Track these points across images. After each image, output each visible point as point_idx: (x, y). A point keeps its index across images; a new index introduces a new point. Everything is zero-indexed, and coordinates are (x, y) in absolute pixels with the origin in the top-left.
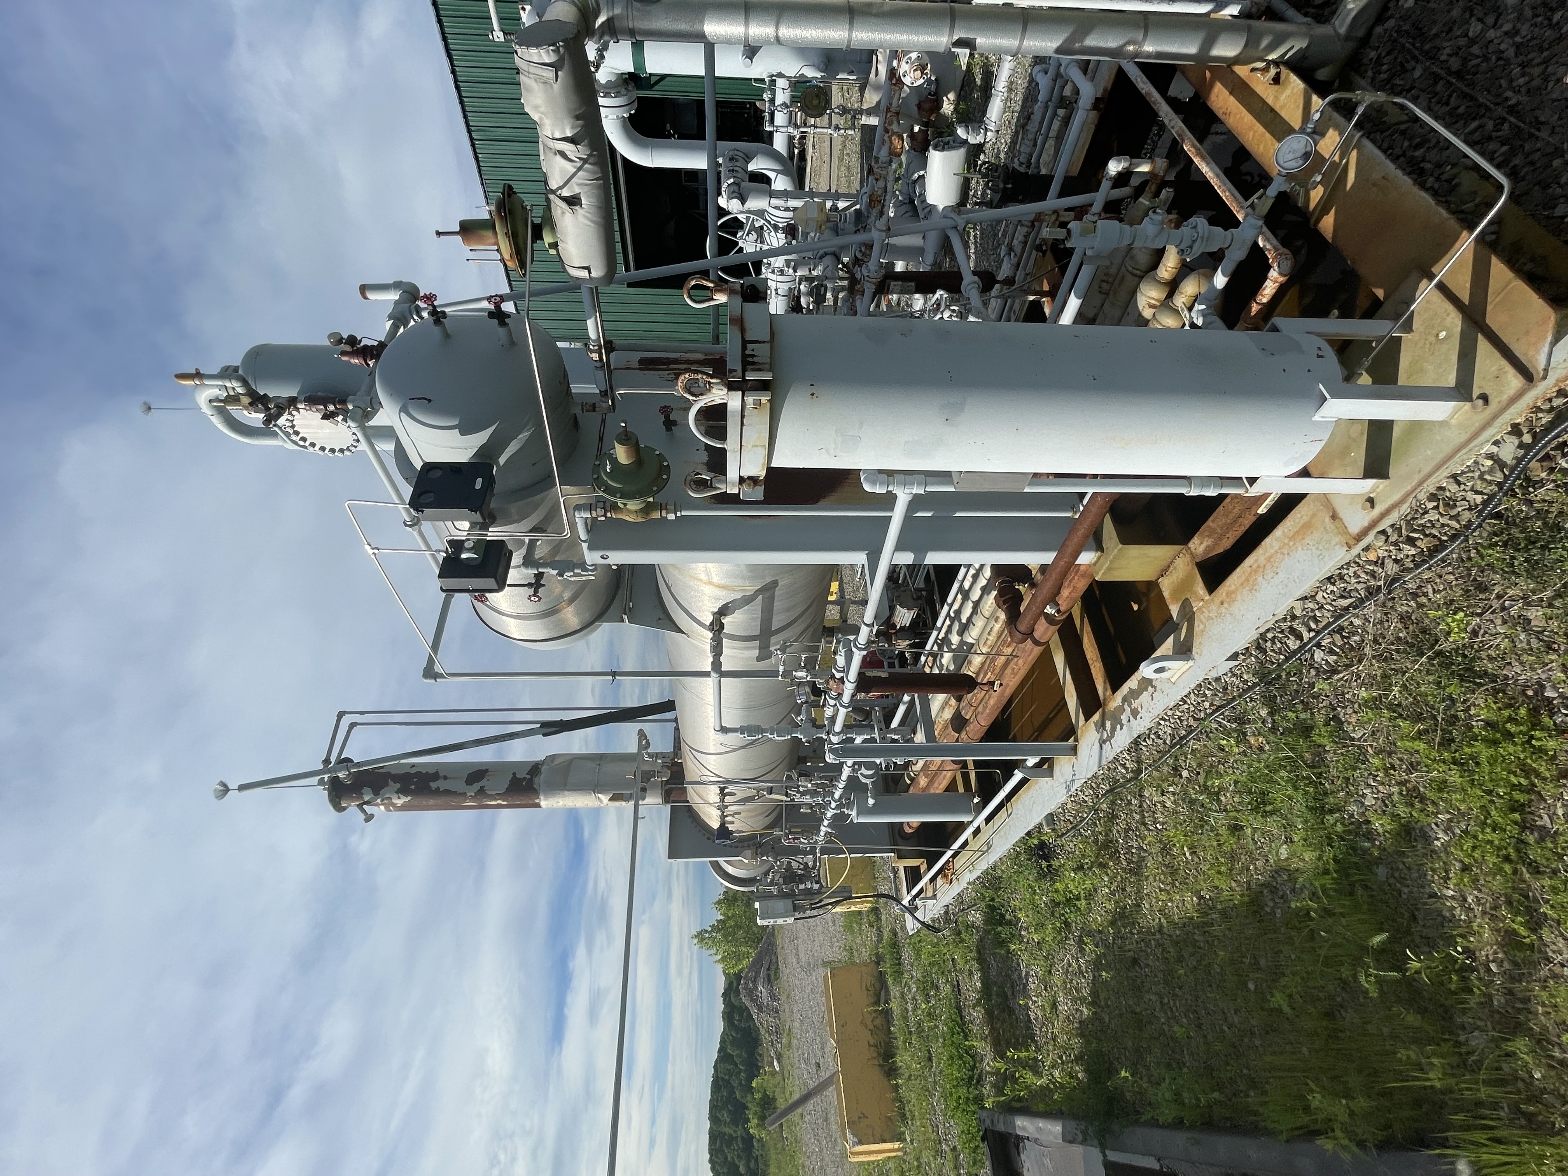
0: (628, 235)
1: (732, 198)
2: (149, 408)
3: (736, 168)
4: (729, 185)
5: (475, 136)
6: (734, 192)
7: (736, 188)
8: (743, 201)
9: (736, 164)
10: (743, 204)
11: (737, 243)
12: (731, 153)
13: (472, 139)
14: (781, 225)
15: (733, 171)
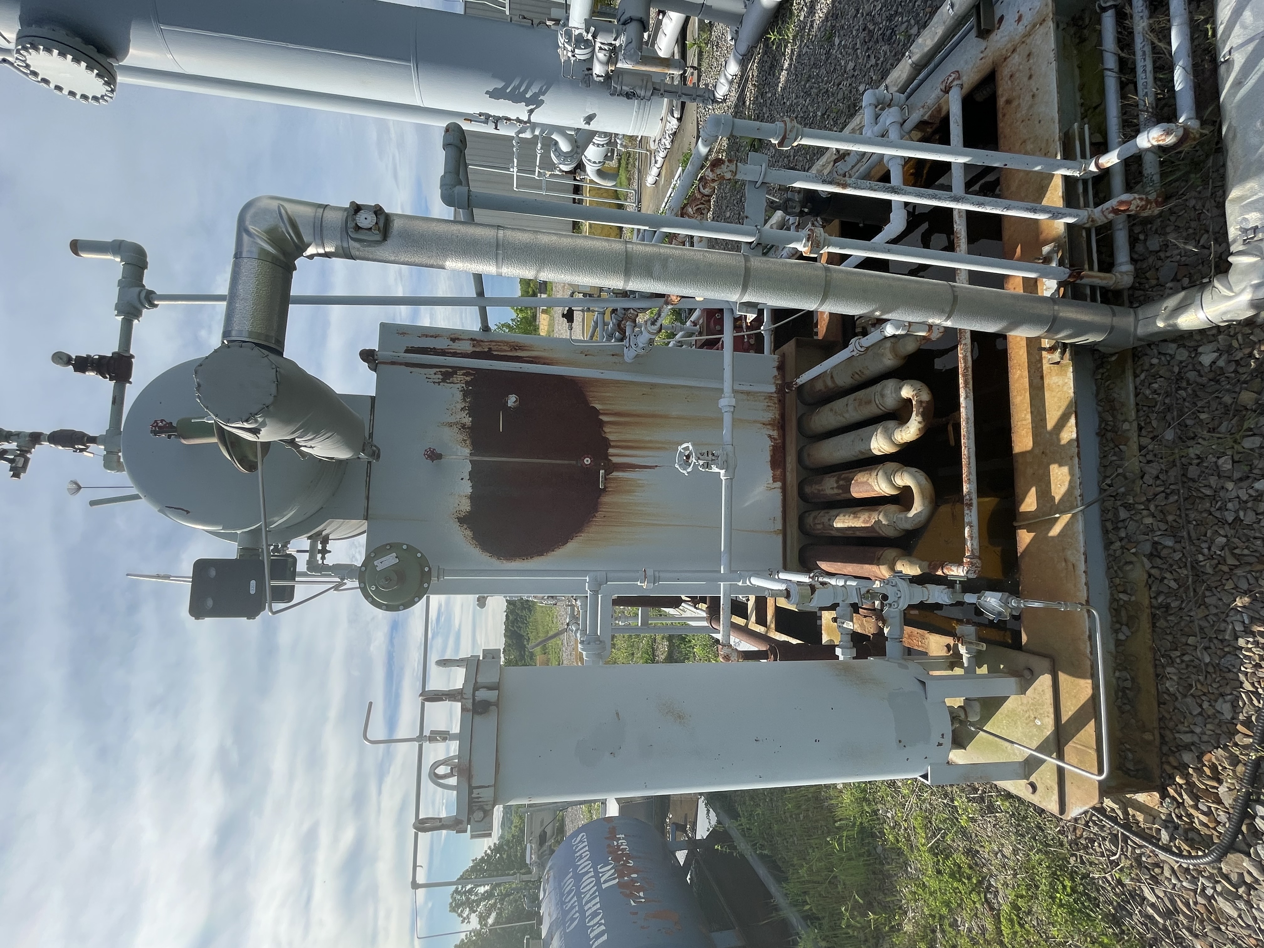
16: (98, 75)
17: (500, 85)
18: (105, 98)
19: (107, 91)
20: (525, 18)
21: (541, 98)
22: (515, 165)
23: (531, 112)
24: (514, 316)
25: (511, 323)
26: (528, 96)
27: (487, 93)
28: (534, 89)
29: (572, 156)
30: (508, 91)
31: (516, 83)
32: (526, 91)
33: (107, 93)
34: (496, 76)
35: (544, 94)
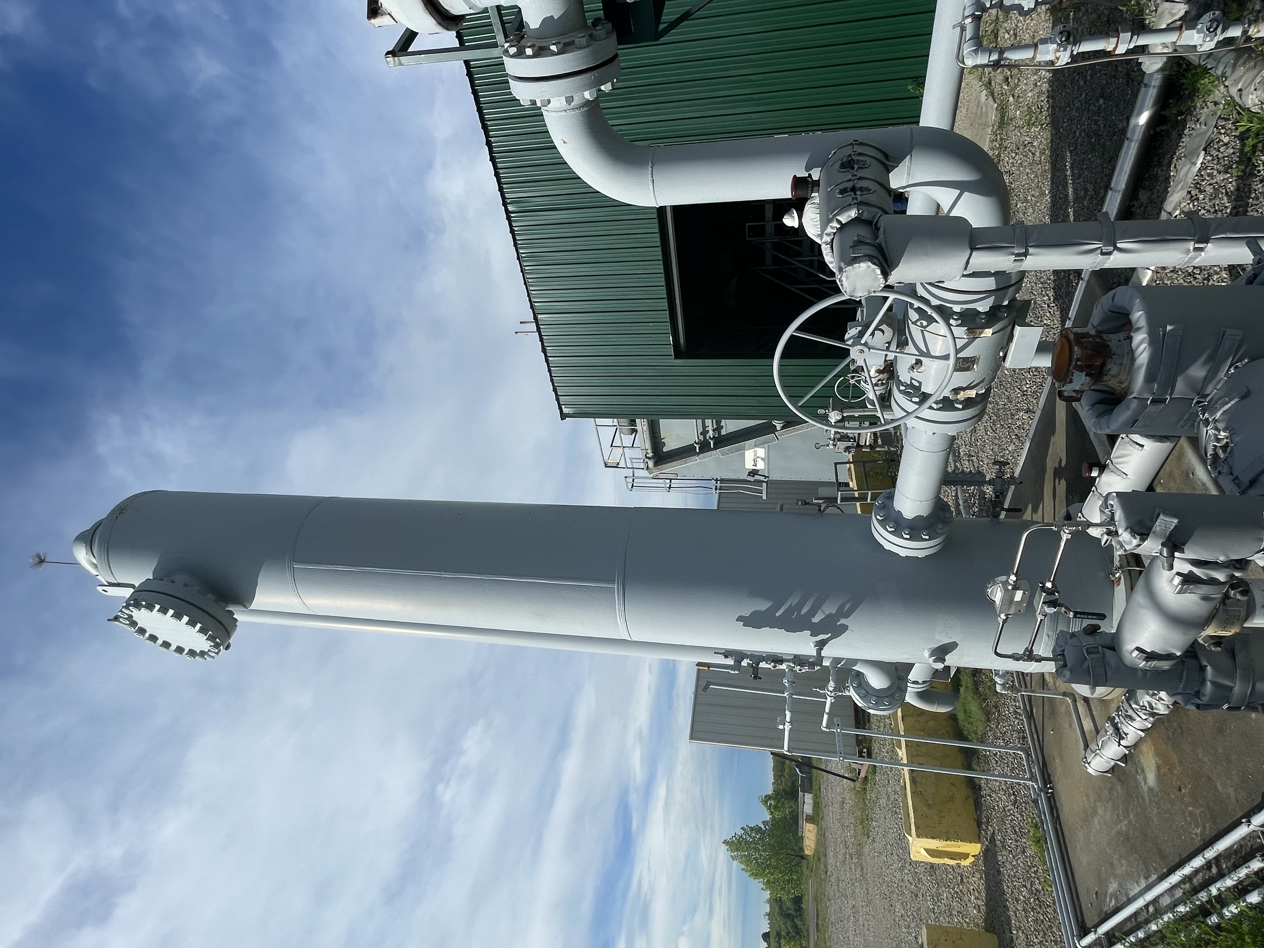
0: (678, 301)
1: (855, 260)
2: (42, 561)
3: (860, 184)
4: (843, 226)
5: (510, 208)
6: (859, 243)
7: (864, 232)
8: (886, 267)
9: (861, 173)
10: (886, 274)
11: (846, 353)
12: (848, 151)
13: (507, 212)
14: (957, 308)
15: (853, 189)
16: (201, 631)
17: (763, 606)
18: (209, 653)
19: (210, 646)
20: (806, 504)
21: (843, 621)
22: (788, 719)
23: (821, 645)
24: (768, 817)
25: (763, 826)
26: (816, 620)
27: (740, 619)
28: (829, 609)
29: (892, 695)
30: (777, 614)
31: (793, 601)
32: (813, 612)
33: (210, 648)
34: (755, 593)
35: (847, 615)
